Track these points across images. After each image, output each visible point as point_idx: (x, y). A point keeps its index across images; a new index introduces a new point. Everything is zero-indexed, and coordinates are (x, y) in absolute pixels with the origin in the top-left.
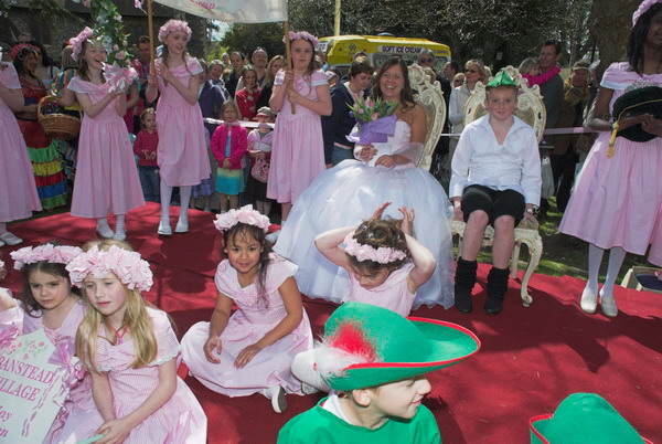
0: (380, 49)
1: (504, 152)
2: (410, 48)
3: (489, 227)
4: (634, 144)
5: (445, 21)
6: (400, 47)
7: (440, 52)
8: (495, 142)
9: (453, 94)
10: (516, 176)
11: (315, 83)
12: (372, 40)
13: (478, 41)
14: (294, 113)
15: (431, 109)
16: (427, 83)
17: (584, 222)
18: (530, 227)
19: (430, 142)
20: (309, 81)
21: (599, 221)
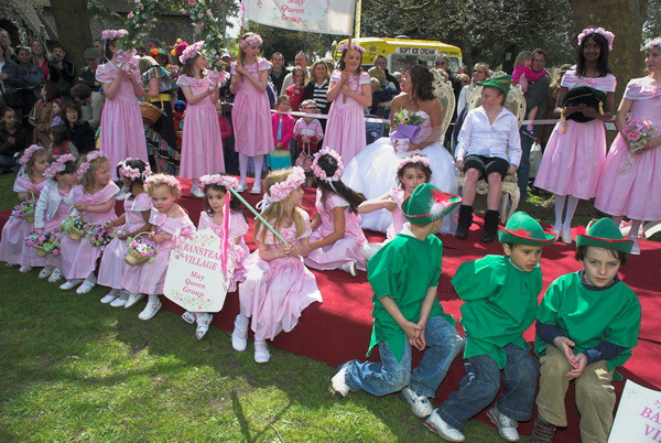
0: (397, 51)
1: (494, 130)
2: (425, 50)
3: (483, 181)
4: (579, 124)
5: (457, 25)
6: (416, 49)
7: (451, 53)
8: (488, 123)
9: (462, 92)
10: (504, 148)
11: (361, 82)
12: (390, 42)
13: (488, 43)
14: (344, 102)
15: (445, 101)
16: (442, 83)
17: (548, 178)
18: (511, 181)
19: (443, 124)
20: (357, 80)
21: (558, 176)
